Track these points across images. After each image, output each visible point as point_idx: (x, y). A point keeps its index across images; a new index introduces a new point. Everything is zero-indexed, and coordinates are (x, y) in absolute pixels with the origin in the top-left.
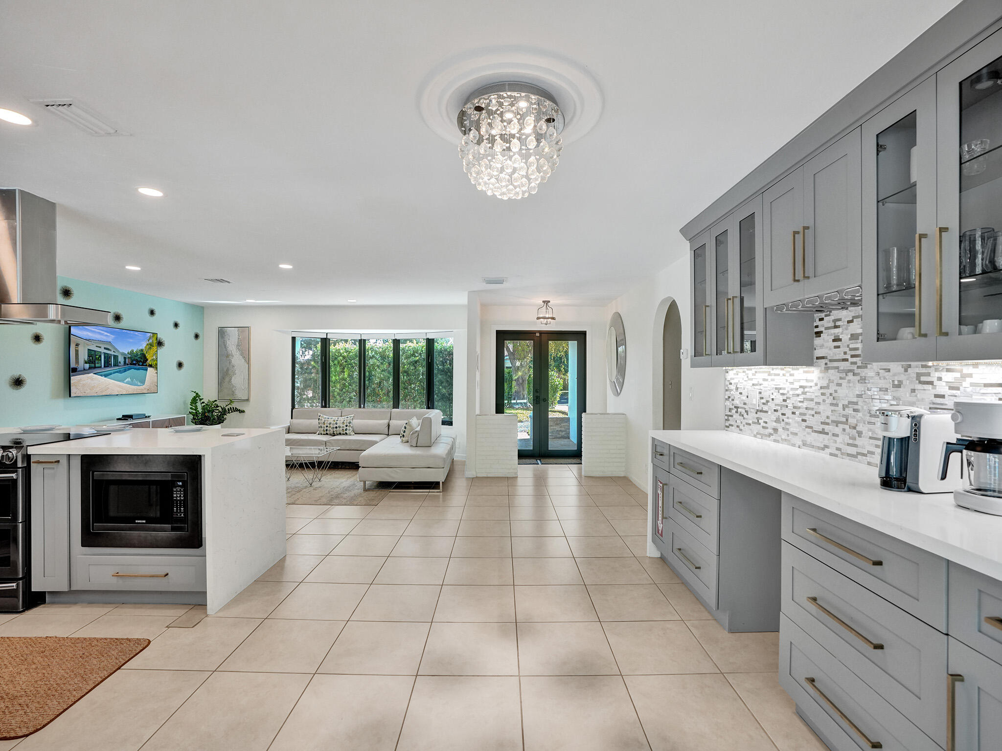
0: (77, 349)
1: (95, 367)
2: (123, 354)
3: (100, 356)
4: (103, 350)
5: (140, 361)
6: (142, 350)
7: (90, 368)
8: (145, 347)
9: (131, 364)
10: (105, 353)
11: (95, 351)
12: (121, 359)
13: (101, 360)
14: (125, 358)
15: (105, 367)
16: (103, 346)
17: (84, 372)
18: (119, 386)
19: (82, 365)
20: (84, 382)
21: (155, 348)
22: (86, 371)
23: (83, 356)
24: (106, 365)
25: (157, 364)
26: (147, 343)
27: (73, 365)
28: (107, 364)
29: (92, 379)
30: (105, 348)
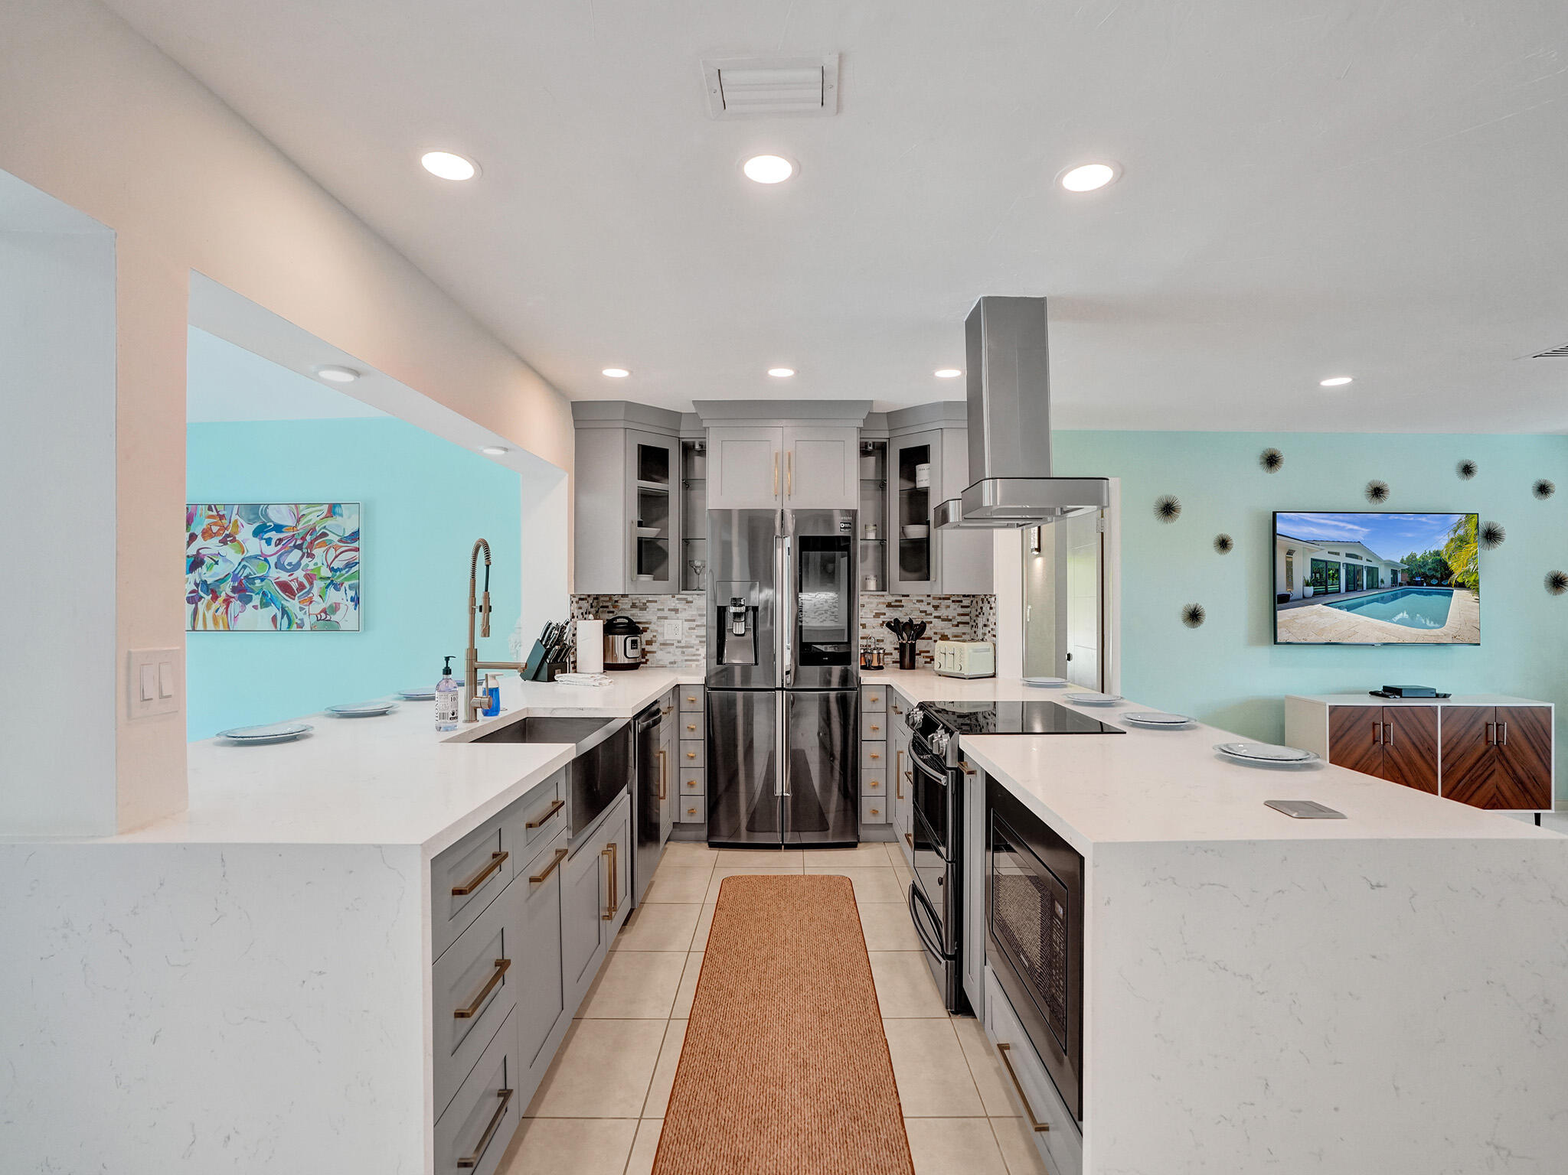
0: (1290, 560)
1: (1326, 593)
2: (1388, 564)
3: (1338, 571)
4: (1342, 559)
5: (1433, 577)
6: (1437, 553)
7: (1316, 594)
8: (1447, 546)
9: (1409, 584)
10: (1347, 564)
11: (1326, 562)
12: (1385, 575)
13: (1339, 578)
14: (1394, 572)
15: (1347, 590)
16: (1343, 552)
17: (1304, 600)
18: (1381, 629)
19: (1298, 588)
20: (1303, 621)
21: (1472, 547)
22: (1309, 601)
23: (1303, 571)
24: (1351, 587)
25: (1477, 582)
26: (1452, 536)
27: (1282, 589)
28: (1353, 585)
29: (1320, 614)
30: (1348, 555)
